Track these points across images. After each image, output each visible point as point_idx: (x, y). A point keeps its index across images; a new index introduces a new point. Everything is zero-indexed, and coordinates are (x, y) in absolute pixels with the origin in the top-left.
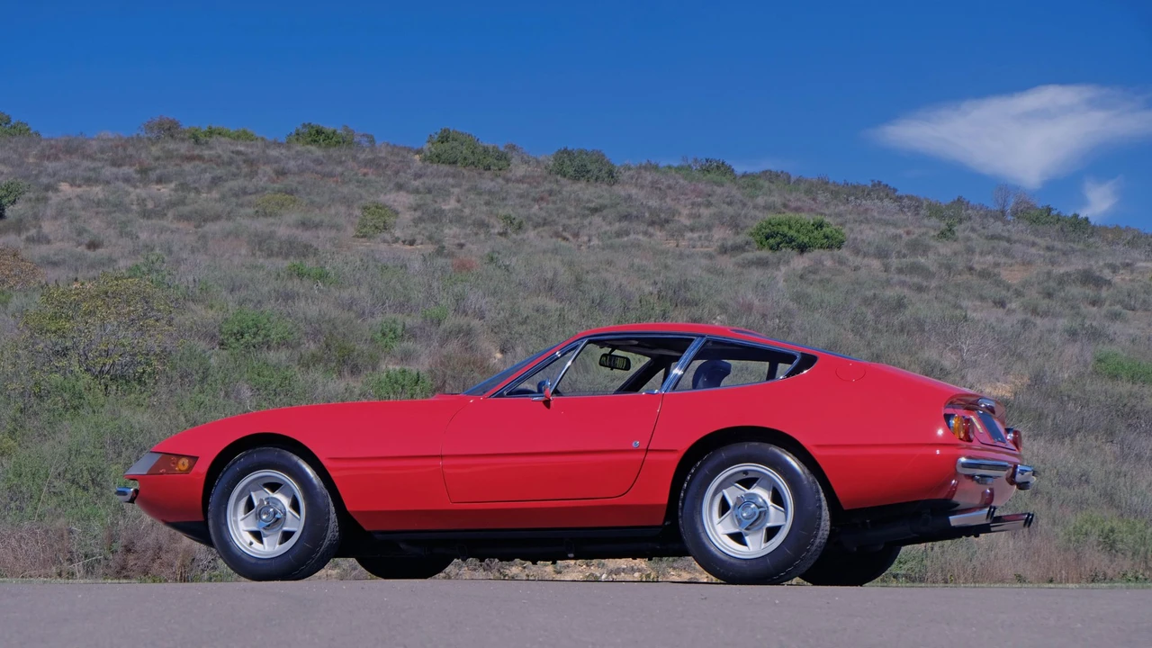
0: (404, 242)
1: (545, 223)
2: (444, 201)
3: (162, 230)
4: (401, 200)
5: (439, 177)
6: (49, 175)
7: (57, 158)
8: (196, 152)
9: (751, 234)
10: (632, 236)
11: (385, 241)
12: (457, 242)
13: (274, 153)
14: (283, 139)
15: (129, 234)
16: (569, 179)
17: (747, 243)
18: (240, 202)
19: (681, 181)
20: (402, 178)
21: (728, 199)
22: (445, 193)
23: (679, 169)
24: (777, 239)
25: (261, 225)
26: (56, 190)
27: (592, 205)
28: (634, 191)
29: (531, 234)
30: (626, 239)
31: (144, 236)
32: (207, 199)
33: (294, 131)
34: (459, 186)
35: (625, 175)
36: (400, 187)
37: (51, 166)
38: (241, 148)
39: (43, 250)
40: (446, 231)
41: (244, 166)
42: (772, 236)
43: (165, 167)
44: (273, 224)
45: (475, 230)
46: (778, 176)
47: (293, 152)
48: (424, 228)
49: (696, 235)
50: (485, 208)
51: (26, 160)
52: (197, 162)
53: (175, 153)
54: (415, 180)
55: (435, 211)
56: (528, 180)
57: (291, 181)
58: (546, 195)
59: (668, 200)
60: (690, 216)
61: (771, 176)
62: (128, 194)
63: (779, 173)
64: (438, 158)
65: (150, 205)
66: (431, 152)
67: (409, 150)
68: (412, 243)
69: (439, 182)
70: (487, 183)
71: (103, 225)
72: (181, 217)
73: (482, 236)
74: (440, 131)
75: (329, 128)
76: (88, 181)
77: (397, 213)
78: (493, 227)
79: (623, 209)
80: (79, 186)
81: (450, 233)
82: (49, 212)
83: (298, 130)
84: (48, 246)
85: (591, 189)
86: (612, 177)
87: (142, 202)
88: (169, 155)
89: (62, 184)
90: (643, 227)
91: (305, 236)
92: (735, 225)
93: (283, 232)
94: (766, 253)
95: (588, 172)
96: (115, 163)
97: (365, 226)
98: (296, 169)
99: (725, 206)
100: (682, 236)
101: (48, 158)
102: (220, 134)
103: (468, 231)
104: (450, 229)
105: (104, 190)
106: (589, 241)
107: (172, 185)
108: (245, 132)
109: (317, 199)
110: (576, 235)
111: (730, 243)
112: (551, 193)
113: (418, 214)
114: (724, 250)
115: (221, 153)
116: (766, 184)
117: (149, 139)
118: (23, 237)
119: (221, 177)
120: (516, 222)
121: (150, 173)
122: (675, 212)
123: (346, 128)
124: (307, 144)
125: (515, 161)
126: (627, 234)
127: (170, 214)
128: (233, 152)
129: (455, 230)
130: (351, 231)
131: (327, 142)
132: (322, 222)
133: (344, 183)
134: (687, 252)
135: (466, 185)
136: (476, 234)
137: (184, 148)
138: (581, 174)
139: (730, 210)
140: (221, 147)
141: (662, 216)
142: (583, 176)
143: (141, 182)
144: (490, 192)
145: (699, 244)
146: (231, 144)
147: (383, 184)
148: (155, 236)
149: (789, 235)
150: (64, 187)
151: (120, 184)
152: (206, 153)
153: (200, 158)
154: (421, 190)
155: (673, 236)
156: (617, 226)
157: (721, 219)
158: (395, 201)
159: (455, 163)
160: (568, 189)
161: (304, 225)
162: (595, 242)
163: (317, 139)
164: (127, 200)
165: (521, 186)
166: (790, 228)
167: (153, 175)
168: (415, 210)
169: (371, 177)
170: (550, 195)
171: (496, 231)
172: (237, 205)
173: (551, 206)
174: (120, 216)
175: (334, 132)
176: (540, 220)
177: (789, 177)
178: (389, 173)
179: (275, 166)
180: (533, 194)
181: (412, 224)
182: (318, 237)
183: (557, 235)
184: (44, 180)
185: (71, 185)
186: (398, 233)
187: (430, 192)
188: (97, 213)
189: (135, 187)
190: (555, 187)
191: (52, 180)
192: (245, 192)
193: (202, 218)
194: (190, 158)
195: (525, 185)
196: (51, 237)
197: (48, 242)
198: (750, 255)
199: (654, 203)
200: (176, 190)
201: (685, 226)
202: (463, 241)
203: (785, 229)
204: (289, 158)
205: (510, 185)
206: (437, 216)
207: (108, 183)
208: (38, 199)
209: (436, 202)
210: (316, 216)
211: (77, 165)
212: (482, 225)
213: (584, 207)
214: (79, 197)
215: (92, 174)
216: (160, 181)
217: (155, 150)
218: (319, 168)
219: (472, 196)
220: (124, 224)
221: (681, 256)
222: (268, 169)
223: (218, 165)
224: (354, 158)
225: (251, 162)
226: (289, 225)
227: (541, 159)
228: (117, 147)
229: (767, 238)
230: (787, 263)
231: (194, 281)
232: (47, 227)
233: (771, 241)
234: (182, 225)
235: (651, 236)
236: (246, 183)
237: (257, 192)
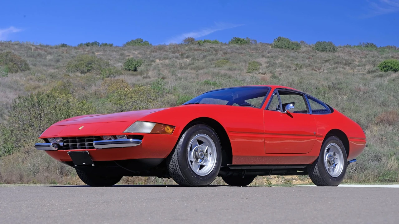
0: (262, 74)
1: (310, 66)
2: (277, 60)
3: (185, 73)
4: (263, 60)
5: (276, 52)
6: (153, 57)
7: (156, 52)
8: (200, 48)
9: (378, 67)
10: (338, 69)
11: (256, 74)
12: (279, 73)
13: (223, 47)
14: (228, 43)
15: (175, 75)
16: (320, 51)
17: (377, 70)
18: (211, 63)
19: (358, 51)
20: (264, 53)
21: (373, 56)
22: (277, 57)
23: (358, 46)
24: (386, 68)
25: (216, 70)
26: (155, 62)
27: (326, 59)
28: (341, 54)
29: (305, 70)
30: (336, 70)
31: (179, 75)
32: (201, 63)
33: (231, 40)
34: (283, 55)
35: (339, 49)
36: (263, 56)
37: (154, 54)
38: (214, 46)
39: (147, 80)
40: (277, 70)
41: (214, 51)
42: (385, 67)
43: (189, 53)
44: (220, 70)
45: (286, 69)
46: (392, 47)
47: (230, 46)
48: (269, 69)
49: (360, 68)
50: (290, 62)
51: (147, 53)
52: (199, 51)
53: (192, 49)
54: (268, 54)
55: (274, 63)
56: (306, 52)
57: (228, 56)
58: (311, 56)
59: (352, 57)
60: (359, 61)
61: (389, 47)
62: (176, 62)
63: (392, 46)
64: (277, 47)
65: (183, 65)
66: (274, 45)
67: (268, 44)
68: (265, 74)
69: (276, 54)
70: (292, 54)
71: (167, 72)
72: (192, 69)
73: (288, 71)
74: (277, 38)
75: (242, 38)
76: (165, 58)
77: (261, 65)
78: (292, 68)
79: (336, 60)
80: (162, 60)
81: (278, 70)
82: (152, 68)
83: (232, 39)
84: (149, 79)
85: (327, 54)
86: (334, 50)
87: (181, 64)
88: (191, 50)
89: (157, 60)
90: (342, 66)
91: (230, 73)
92: (374, 64)
93: (223, 72)
94: (383, 73)
95: (326, 49)
96: (173, 53)
97: (250, 69)
98: (230, 52)
99: (371, 58)
100: (355, 68)
101: (153, 52)
102: (208, 42)
103: (284, 69)
104: (278, 69)
105: (169, 61)
106: (324, 71)
107: (191, 59)
108: (216, 41)
109: (235, 61)
110: (319, 69)
111: (371, 70)
112: (313, 56)
113: (268, 64)
114: (369, 72)
115: (207, 48)
116: (388, 50)
117: (185, 45)
118: (142, 76)
119: (206, 55)
120: (299, 66)
121: (184, 55)
122: (354, 61)
123: (247, 38)
124: (235, 44)
125: (303, 46)
126: (337, 68)
127: (189, 68)
128: (210, 48)
129: (280, 69)
130: (245, 71)
131: (241, 43)
132: (236, 68)
133: (245, 55)
134: (356, 73)
135: (285, 54)
136: (286, 70)
137: (195, 47)
138: (324, 50)
139: (373, 59)
140: (207, 46)
141: (349, 62)
142: (325, 50)
143: (181, 58)
144: (293, 57)
145: (361, 71)
146: (211, 45)
147: (257, 55)
148: (183, 75)
149: (391, 66)
150: (157, 61)
151: (175, 59)
152: (203, 48)
153: (200, 50)
154: (270, 57)
155: (352, 68)
156: (334, 65)
157: (369, 62)
158: (261, 61)
159: (282, 48)
160: (319, 54)
161: (230, 69)
162: (326, 71)
163: (238, 42)
164: (176, 64)
165: (303, 54)
166: (391, 64)
167: (185, 56)
168: (267, 63)
169: (254, 53)
170: (313, 57)
171: (293, 69)
172: (210, 64)
173: (312, 60)
174: (173, 69)
175: (243, 40)
176: (308, 65)
177: (395, 48)
178: (260, 52)
179: (224, 51)
180: (307, 57)
181: (266, 68)
182: (234, 73)
183: (313, 69)
184: (151, 59)
185: (160, 60)
186: (260, 71)
187: (272, 57)
188: (166, 68)
189: (179, 60)
190: (314, 54)
191: (154, 59)
192: (213, 60)
193: (198, 68)
194: (196, 50)
195: (304, 54)
196: (151, 77)
197: (150, 78)
198: (377, 74)
199: (347, 58)
200: (192, 60)
201: (357, 65)
202: (281, 73)
203: (389, 64)
204: (228, 49)
205: (299, 54)
206: (273, 65)
207: (171, 59)
208: (148, 65)
209: (274, 60)
210: (235, 66)
211: (162, 54)
212: (289, 67)
213: (323, 60)
214: (161, 64)
215: (166, 56)
216: (187, 57)
217: (187, 48)
218: (237, 51)
219: (287, 58)
220: (174, 71)
221: (354, 75)
222: (221, 52)
223: (206, 52)
224: (249, 48)
225: (216, 51)
226: (225, 70)
227: (311, 45)
228: (175, 47)
229: (384, 68)
230: (390, 75)
231: (172, 87)
232: (150, 73)
233: (385, 69)
234: (192, 71)
235: (345, 69)
236: (214, 57)
237: (217, 60)
